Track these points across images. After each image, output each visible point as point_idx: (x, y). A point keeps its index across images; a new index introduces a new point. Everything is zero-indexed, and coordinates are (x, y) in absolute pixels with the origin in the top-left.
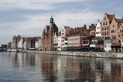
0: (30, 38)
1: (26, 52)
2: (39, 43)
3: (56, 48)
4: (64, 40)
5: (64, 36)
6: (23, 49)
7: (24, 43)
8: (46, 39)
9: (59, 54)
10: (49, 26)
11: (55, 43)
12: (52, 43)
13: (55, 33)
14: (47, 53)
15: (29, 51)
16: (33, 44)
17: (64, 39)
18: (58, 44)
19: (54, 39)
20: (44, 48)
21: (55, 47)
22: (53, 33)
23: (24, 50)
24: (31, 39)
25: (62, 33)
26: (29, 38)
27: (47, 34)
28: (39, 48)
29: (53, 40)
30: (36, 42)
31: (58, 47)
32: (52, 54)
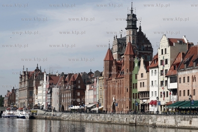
0: (70, 75)
1: (56, 119)
2: (94, 90)
3: (143, 105)
4: (166, 81)
5: (168, 67)
6: (49, 108)
7: (51, 92)
8: (114, 79)
9: (151, 122)
10: (124, 39)
11: (140, 89)
12: (134, 91)
13: (142, 60)
14: (116, 120)
15: (65, 115)
16: (79, 94)
17: (166, 79)
18: (148, 92)
19: (139, 76)
20: (110, 107)
21: (141, 102)
22: (136, 60)
23: (52, 113)
24: (72, 79)
25: (160, 58)
26: (66, 75)
27: (117, 64)
28: (95, 106)
29: (134, 82)
30: (88, 87)
31: (149, 101)
32: (131, 124)
